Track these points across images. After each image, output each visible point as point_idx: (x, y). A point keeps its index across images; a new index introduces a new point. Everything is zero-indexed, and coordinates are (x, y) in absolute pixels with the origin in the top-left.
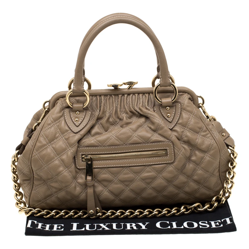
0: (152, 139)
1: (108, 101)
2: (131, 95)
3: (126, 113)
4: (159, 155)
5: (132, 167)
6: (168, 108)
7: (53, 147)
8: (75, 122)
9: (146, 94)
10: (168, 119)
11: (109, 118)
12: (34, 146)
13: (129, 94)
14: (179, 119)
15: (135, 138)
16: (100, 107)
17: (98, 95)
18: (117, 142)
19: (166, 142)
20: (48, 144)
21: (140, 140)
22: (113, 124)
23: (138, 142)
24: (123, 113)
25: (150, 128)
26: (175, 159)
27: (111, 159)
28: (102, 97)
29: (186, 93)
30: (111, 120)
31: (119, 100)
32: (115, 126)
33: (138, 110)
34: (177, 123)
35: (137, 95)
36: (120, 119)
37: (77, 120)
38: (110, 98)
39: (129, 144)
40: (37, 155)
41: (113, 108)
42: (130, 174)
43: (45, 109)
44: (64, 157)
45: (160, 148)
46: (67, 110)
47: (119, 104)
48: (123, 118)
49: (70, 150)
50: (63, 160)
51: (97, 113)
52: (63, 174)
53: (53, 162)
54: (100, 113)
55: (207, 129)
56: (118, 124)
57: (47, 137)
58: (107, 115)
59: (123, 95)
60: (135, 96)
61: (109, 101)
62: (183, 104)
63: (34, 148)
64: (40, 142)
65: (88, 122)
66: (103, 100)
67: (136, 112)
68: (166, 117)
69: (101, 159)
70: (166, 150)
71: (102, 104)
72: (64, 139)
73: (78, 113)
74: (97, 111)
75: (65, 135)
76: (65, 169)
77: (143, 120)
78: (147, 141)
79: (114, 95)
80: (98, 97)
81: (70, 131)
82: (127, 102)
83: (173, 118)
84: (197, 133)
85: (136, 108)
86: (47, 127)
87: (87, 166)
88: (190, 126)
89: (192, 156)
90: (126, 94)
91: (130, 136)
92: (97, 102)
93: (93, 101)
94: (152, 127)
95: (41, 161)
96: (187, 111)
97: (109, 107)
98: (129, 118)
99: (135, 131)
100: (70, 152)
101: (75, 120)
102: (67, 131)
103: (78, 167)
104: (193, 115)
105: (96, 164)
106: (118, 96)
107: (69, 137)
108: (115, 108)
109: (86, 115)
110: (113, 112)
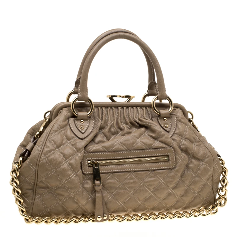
0: (154, 146)
1: (108, 112)
2: (130, 108)
3: (126, 124)
4: (162, 161)
5: (137, 172)
6: (165, 119)
7: (61, 152)
8: (80, 130)
9: (143, 108)
10: (166, 129)
11: (110, 128)
12: (42, 150)
13: (128, 107)
14: (176, 129)
15: (138, 145)
16: (102, 117)
17: (99, 107)
18: (122, 148)
19: (168, 148)
20: (56, 149)
21: (143, 146)
22: (114, 133)
23: (141, 148)
24: (123, 124)
25: (151, 136)
26: (176, 164)
27: (117, 164)
28: (104, 108)
29: (178, 108)
30: (112, 130)
31: (119, 112)
32: (116, 136)
33: (138, 121)
34: (174, 133)
35: (135, 108)
36: (121, 129)
37: (82, 128)
38: (110, 109)
39: (133, 150)
40: (45, 159)
41: (114, 119)
42: (135, 179)
43: (46, 120)
44: (72, 161)
45: (162, 154)
46: (72, 120)
47: (120, 115)
48: (124, 127)
49: (78, 154)
50: (71, 164)
51: (99, 123)
52: (71, 177)
53: (61, 166)
54: (102, 123)
55: (200, 140)
56: (118, 133)
57: (55, 142)
58: (109, 125)
59: (123, 107)
60: (133, 108)
61: (110, 113)
62: (178, 116)
63: (42, 152)
64: (48, 147)
65: (93, 130)
66: (104, 111)
67: (135, 123)
68: (164, 127)
69: (106, 164)
70: (168, 156)
71: (104, 115)
72: (70, 145)
73: (82, 122)
74: (99, 121)
75: (72, 142)
76: (73, 173)
77: (143, 129)
78: (149, 147)
79: (114, 107)
80: (99, 108)
81: (76, 138)
82: (126, 114)
83: (171, 128)
84: (192, 142)
85: (135, 119)
86: (54, 133)
87: (95, 170)
88: (187, 136)
89: (189, 163)
90: (125, 107)
91: (134, 143)
92: (99, 113)
93: (94, 112)
94: (153, 135)
95: (49, 165)
96: (182, 122)
97: (110, 117)
98: (129, 129)
99: (138, 138)
100: (78, 157)
101: (80, 128)
102: (73, 137)
103: (85, 173)
104: (188, 126)
105: (102, 169)
106: (118, 108)
107: (76, 143)
108: (115, 119)
109: (90, 124)
110: (114, 122)
